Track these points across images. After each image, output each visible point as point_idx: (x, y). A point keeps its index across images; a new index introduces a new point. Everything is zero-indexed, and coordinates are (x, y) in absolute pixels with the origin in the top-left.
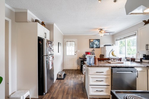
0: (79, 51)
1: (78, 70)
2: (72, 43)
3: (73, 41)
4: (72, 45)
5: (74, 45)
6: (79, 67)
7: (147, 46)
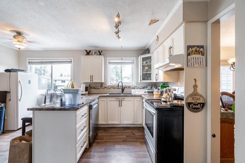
7: (92, 77)
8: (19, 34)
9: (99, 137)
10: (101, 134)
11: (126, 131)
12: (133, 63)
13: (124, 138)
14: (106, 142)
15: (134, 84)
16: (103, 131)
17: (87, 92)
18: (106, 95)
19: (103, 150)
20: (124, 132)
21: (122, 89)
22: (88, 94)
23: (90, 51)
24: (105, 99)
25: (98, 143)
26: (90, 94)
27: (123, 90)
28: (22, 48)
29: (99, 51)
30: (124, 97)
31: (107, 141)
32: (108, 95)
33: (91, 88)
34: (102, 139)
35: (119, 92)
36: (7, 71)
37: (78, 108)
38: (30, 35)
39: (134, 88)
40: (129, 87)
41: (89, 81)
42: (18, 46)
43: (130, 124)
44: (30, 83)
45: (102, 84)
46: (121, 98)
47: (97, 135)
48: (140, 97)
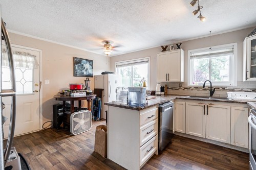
0: (47, 82)
1: (45, 130)
2: (24, 58)
3: (28, 54)
4: (25, 64)
5: (31, 65)
6: (49, 123)
7: (168, 75)
8: (107, 43)
9: (172, 147)
10: (176, 143)
11: (214, 151)
12: (232, 52)
13: (209, 160)
14: (180, 155)
15: (234, 84)
16: (179, 141)
17: (163, 93)
18: (185, 97)
19: (175, 165)
20: (210, 152)
21: (211, 90)
22: (165, 94)
23: (167, 46)
24: (183, 102)
25: (170, 153)
26: (166, 95)
27: (212, 92)
28: (109, 53)
29: (177, 45)
30: (212, 103)
31: (183, 155)
32: (188, 97)
33: (168, 88)
34: (177, 150)
35: (206, 95)
36: (103, 73)
37: (141, 109)
38: (114, 42)
39: (233, 91)
40: (224, 89)
41: (165, 80)
42: (106, 53)
43: (222, 143)
44: (116, 82)
45: (181, 84)
46: (207, 103)
47: (170, 143)
48: (244, 105)
